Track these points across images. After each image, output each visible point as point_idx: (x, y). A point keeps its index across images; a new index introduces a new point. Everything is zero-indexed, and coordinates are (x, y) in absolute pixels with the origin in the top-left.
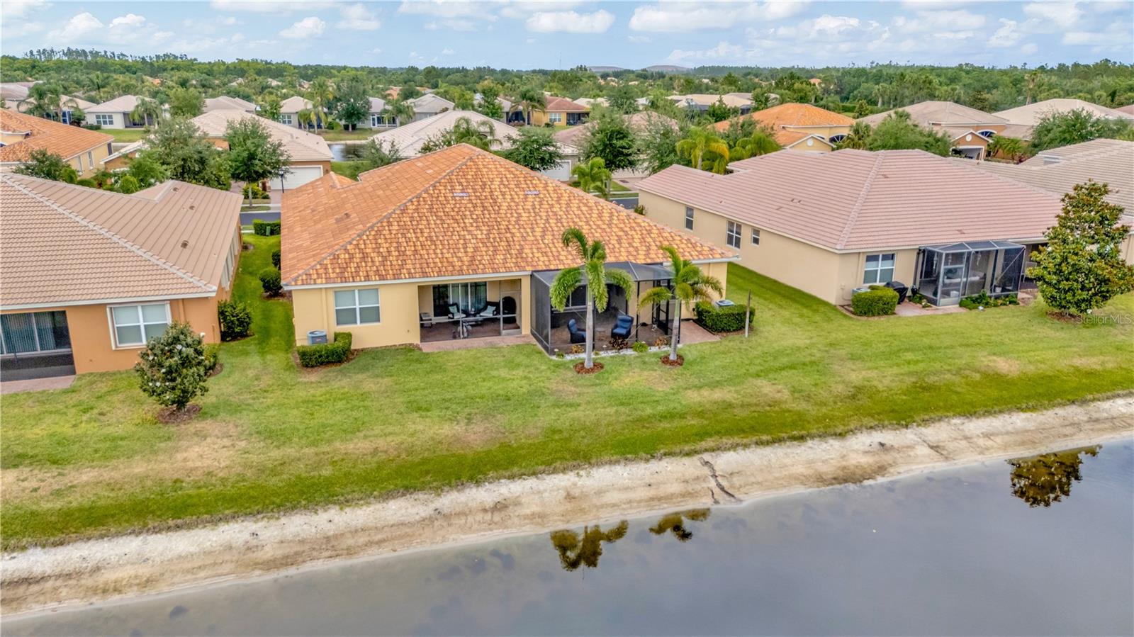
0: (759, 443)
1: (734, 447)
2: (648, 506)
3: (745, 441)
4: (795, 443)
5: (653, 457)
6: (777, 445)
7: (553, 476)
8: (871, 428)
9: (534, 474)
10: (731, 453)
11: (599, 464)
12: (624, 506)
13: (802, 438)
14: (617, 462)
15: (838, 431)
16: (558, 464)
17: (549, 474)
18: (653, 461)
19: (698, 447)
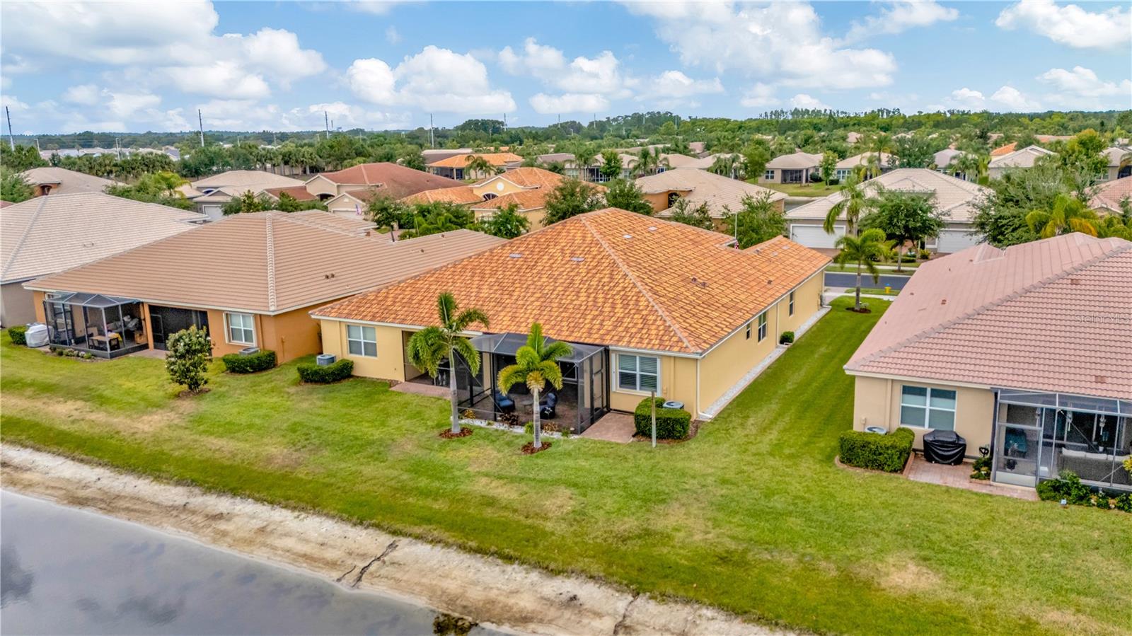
0: (462, 547)
1: (435, 542)
2: (294, 560)
3: (451, 540)
4: (500, 561)
5: (361, 523)
6: (479, 555)
7: (283, 510)
9: (271, 503)
10: (429, 547)
11: (319, 514)
12: (280, 552)
13: (509, 559)
14: (333, 517)
15: (552, 566)
16: (292, 502)
17: (282, 507)
18: (359, 528)
19: (408, 529)
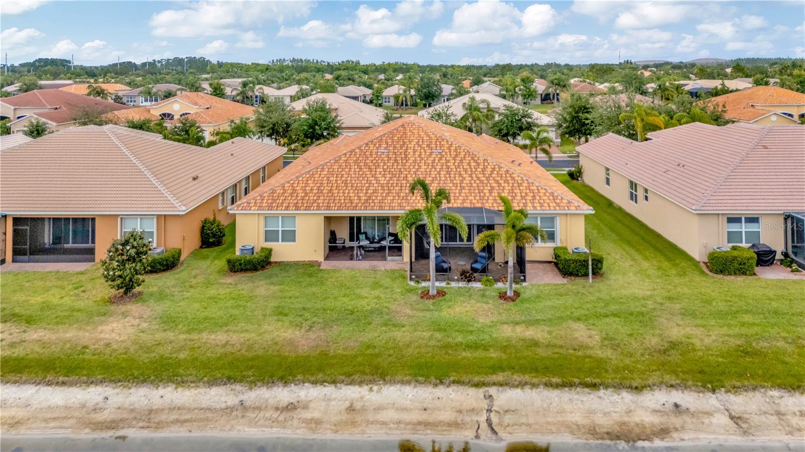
0: (549, 385)
1: (522, 385)
2: (414, 429)
3: (535, 380)
4: (587, 390)
5: (442, 383)
6: (567, 389)
7: (349, 387)
8: (672, 386)
9: (334, 382)
10: (519, 391)
11: (393, 382)
12: (392, 426)
13: (594, 386)
14: (409, 383)
15: (635, 384)
16: (356, 377)
17: (347, 385)
18: (441, 387)
19: (488, 379)
